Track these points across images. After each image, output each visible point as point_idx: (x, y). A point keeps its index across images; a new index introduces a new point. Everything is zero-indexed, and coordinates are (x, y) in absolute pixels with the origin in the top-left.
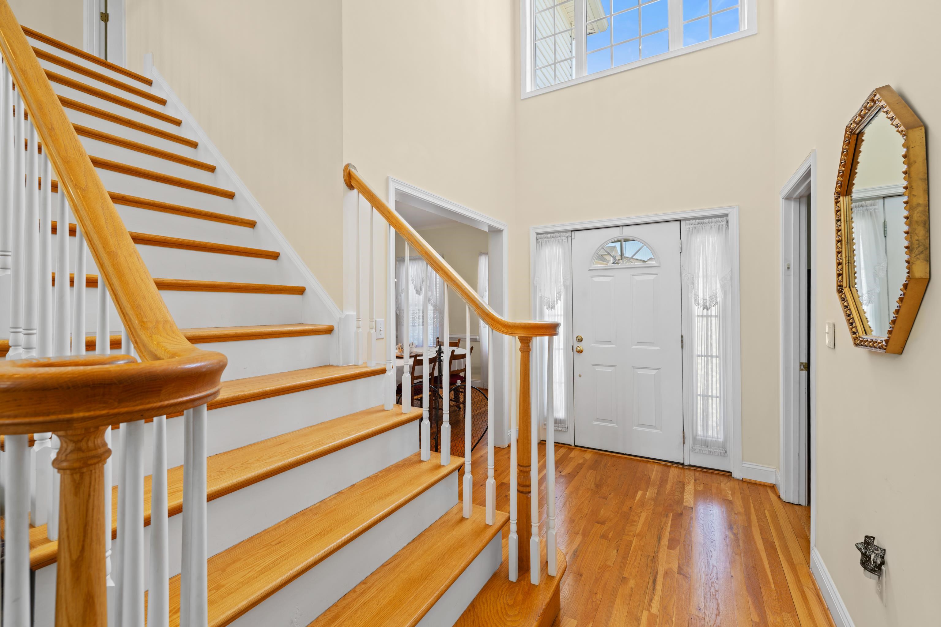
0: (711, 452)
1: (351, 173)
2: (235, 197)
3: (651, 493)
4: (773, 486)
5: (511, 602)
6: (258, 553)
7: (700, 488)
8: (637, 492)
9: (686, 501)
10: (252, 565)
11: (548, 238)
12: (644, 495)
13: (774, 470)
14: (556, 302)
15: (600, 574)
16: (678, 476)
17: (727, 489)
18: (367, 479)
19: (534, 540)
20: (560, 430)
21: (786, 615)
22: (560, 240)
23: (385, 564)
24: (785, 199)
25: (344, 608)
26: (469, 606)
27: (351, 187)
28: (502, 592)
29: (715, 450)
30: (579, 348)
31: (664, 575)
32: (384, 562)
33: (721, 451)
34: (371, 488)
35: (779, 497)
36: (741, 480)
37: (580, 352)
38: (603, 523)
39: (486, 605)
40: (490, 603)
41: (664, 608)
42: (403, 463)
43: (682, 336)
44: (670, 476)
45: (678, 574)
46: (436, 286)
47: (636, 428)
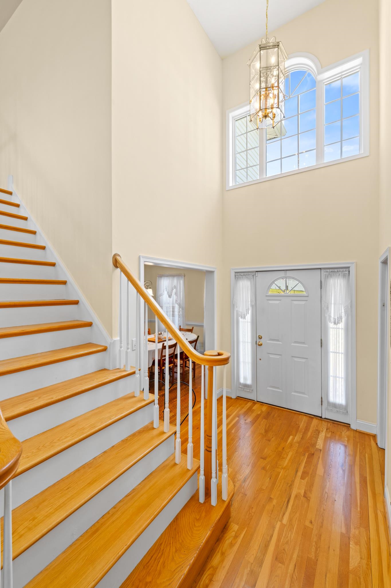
0: (338, 411)
1: (117, 260)
2: (56, 265)
3: (297, 438)
4: (375, 436)
5: (198, 517)
6: (56, 495)
7: (329, 435)
8: (290, 436)
9: (318, 445)
10: (53, 504)
11: (241, 275)
12: (293, 439)
13: (376, 426)
14: (246, 315)
15: (257, 495)
16: (317, 426)
17: (345, 436)
18: (121, 442)
19: (214, 481)
20: (248, 391)
21: (362, 530)
22: (249, 277)
23: (127, 495)
24: (382, 263)
25: (102, 524)
26: (174, 518)
27: (116, 267)
28: (194, 510)
29: (340, 410)
30: (259, 343)
31: (295, 497)
32: (127, 493)
33: (344, 411)
34: (122, 449)
35: (377, 444)
36: (355, 430)
37: (261, 345)
38: (264, 459)
39: (184, 518)
40: (186, 517)
41: (290, 520)
42: (143, 430)
43: (321, 340)
44: (311, 425)
45: (303, 497)
46: (180, 293)
47: (293, 393)
